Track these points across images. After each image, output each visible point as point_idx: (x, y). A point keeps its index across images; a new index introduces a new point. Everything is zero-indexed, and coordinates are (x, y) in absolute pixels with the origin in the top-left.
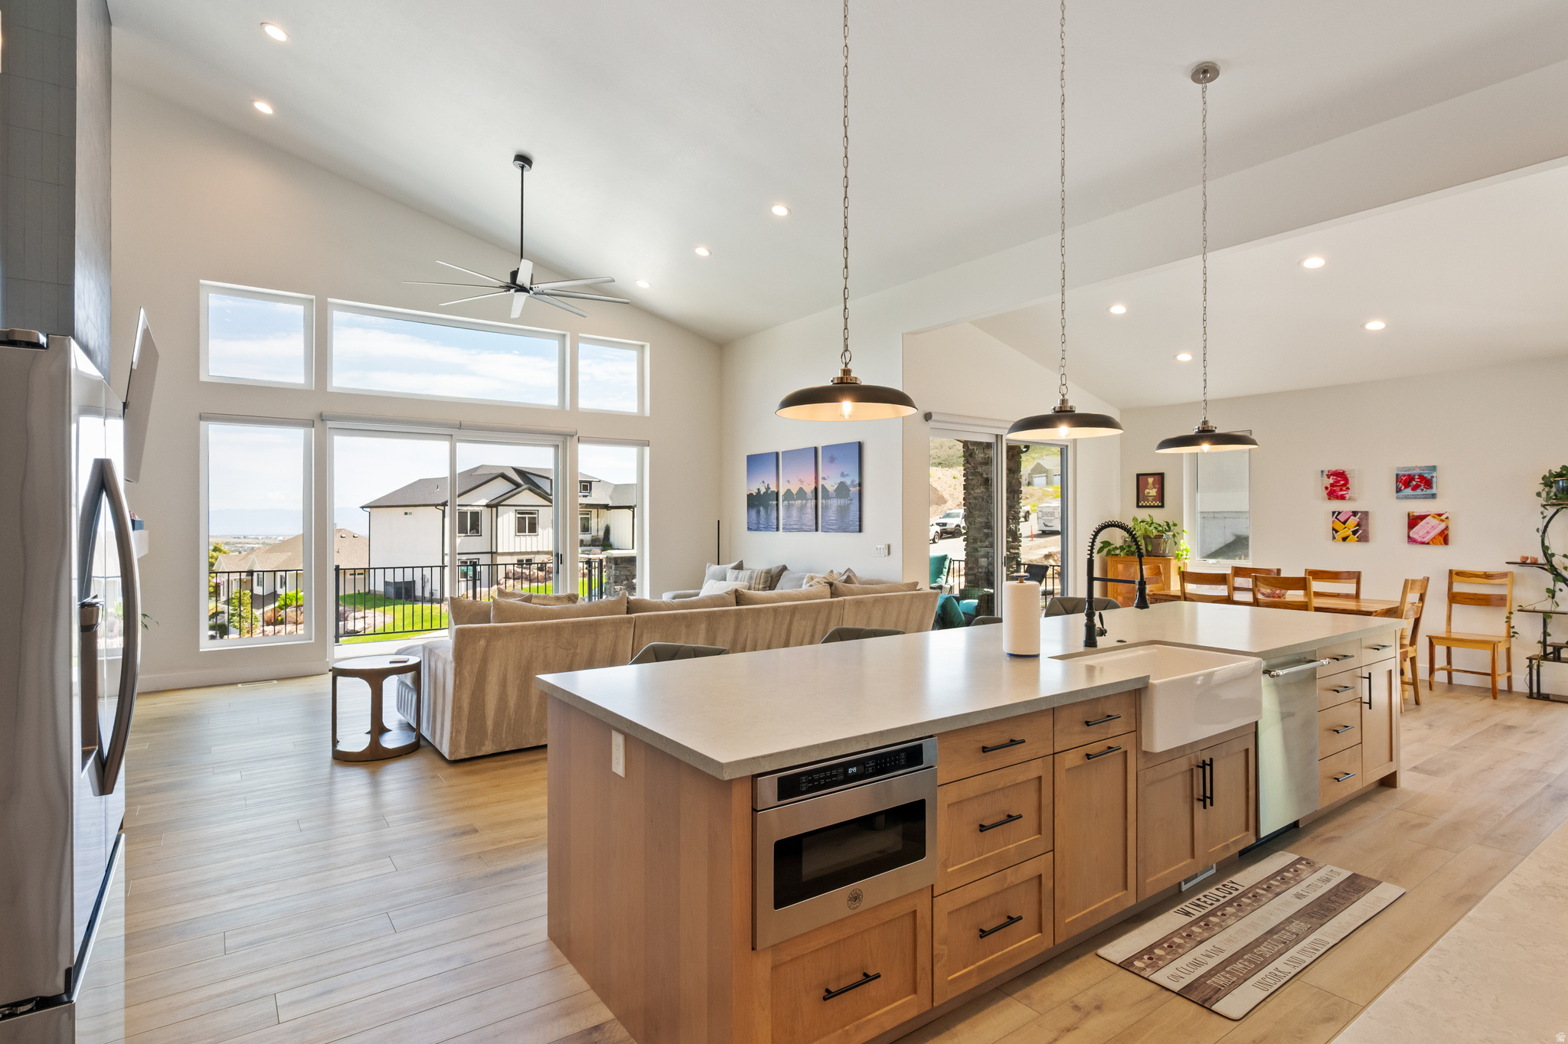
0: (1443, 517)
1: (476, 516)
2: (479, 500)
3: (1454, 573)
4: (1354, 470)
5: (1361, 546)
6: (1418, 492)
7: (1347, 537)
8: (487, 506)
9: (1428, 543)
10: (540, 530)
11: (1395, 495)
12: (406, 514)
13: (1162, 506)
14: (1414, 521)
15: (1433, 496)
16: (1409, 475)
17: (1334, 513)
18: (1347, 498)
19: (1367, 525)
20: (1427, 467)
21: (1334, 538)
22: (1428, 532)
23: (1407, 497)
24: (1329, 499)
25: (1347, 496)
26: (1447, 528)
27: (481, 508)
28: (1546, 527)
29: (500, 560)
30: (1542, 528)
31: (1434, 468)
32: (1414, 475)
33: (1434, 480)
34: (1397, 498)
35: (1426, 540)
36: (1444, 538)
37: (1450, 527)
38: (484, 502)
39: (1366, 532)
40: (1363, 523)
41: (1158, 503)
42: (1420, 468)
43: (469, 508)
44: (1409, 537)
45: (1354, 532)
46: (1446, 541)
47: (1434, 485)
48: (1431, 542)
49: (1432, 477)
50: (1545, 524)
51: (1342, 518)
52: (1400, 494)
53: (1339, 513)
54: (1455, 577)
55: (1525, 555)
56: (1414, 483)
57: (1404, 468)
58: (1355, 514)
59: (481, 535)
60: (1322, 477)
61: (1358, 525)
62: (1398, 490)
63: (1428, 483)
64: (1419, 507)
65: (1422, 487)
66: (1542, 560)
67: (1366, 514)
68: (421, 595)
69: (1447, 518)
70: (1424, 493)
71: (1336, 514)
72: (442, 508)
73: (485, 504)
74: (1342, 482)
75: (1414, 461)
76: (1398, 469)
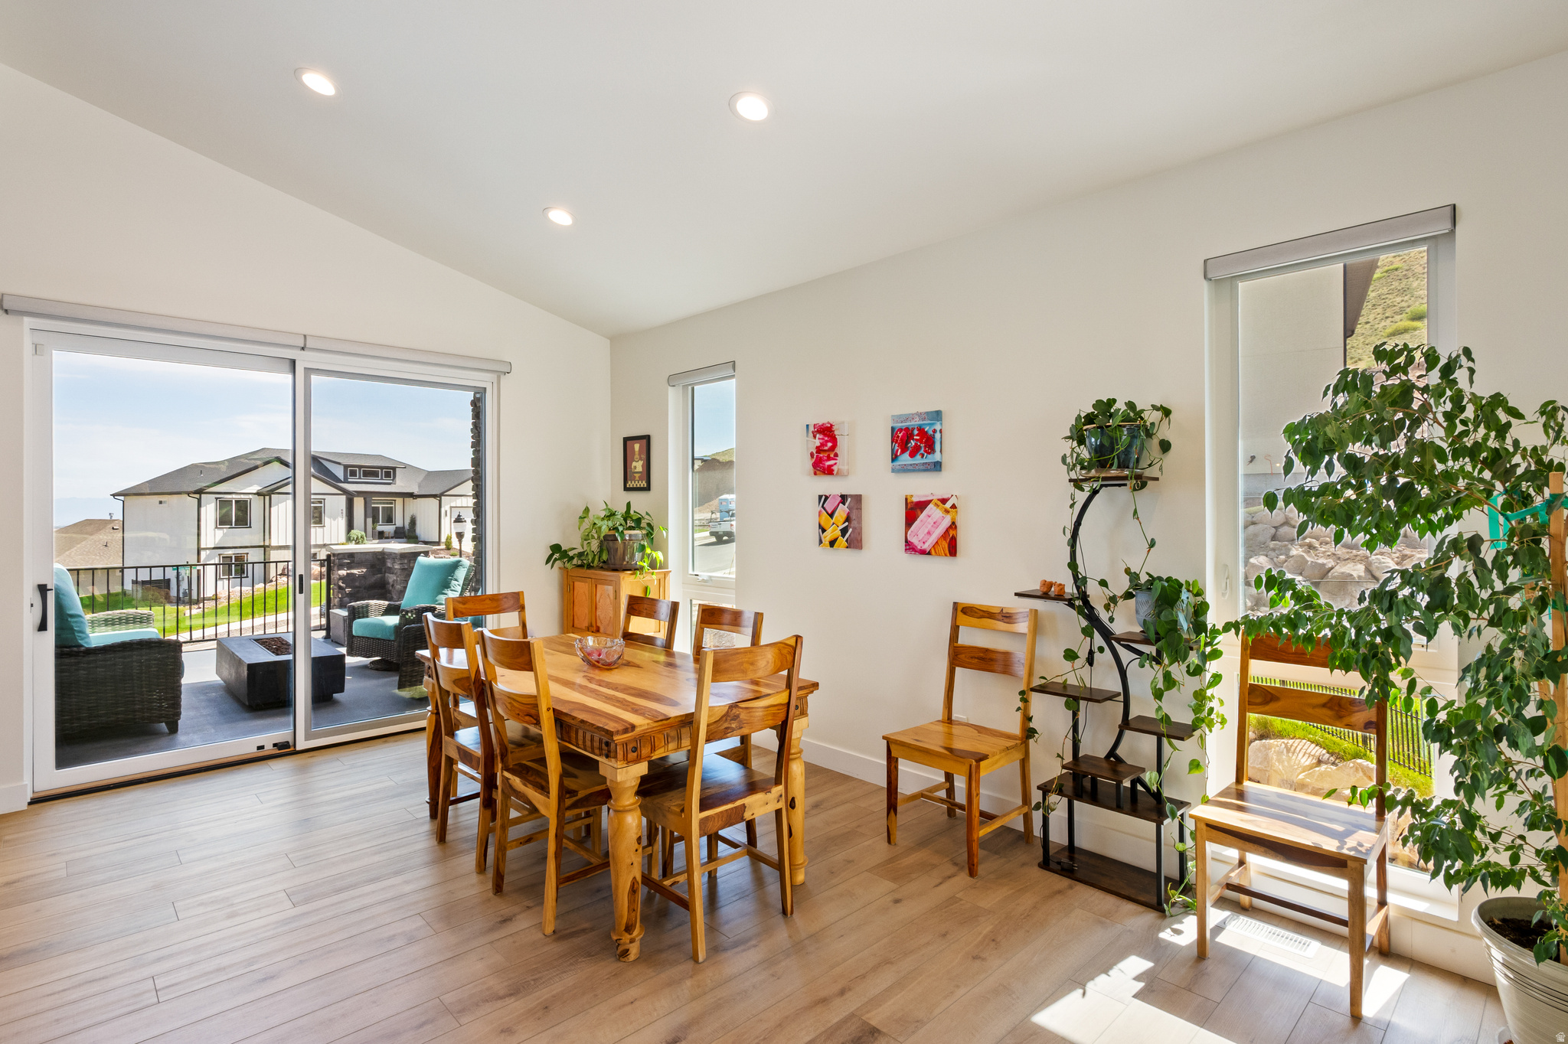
0: (948, 505)
1: (243, 506)
2: (248, 487)
3: (959, 609)
4: (843, 423)
5: (851, 553)
6: (918, 459)
7: (836, 540)
8: (258, 494)
9: (929, 553)
10: (327, 520)
11: (890, 464)
12: (161, 502)
13: (648, 488)
14: (913, 511)
15: (937, 466)
16: (907, 429)
17: (820, 497)
18: (835, 472)
19: (860, 519)
20: (927, 413)
21: (821, 542)
22: (929, 533)
23: (905, 470)
24: (815, 474)
25: (835, 468)
26: (953, 526)
27: (251, 496)
28: (1078, 523)
29: (274, 555)
30: (1070, 527)
31: (937, 415)
32: (913, 429)
33: (938, 436)
34: (893, 471)
35: (926, 547)
36: (950, 545)
37: (958, 524)
38: (255, 489)
39: (859, 532)
40: (853, 516)
41: (644, 484)
42: (919, 414)
43: (234, 496)
44: (907, 542)
45: (844, 531)
46: (953, 551)
47: (937, 447)
48: (933, 551)
49: (935, 431)
50: (1074, 519)
51: (829, 507)
52: (897, 463)
53: (827, 498)
54: (961, 616)
55: (1048, 580)
56: (913, 443)
57: (900, 416)
58: (843, 498)
59: (250, 527)
60: (807, 436)
61: (848, 519)
62: (894, 458)
63: (928, 442)
64: (921, 486)
65: (922, 451)
66: (1070, 589)
67: (858, 499)
68: (176, 595)
69: (954, 507)
70: (924, 461)
71: (823, 499)
72: (197, 496)
73: (255, 492)
74: (830, 444)
75: (911, 405)
76: (895, 418)
